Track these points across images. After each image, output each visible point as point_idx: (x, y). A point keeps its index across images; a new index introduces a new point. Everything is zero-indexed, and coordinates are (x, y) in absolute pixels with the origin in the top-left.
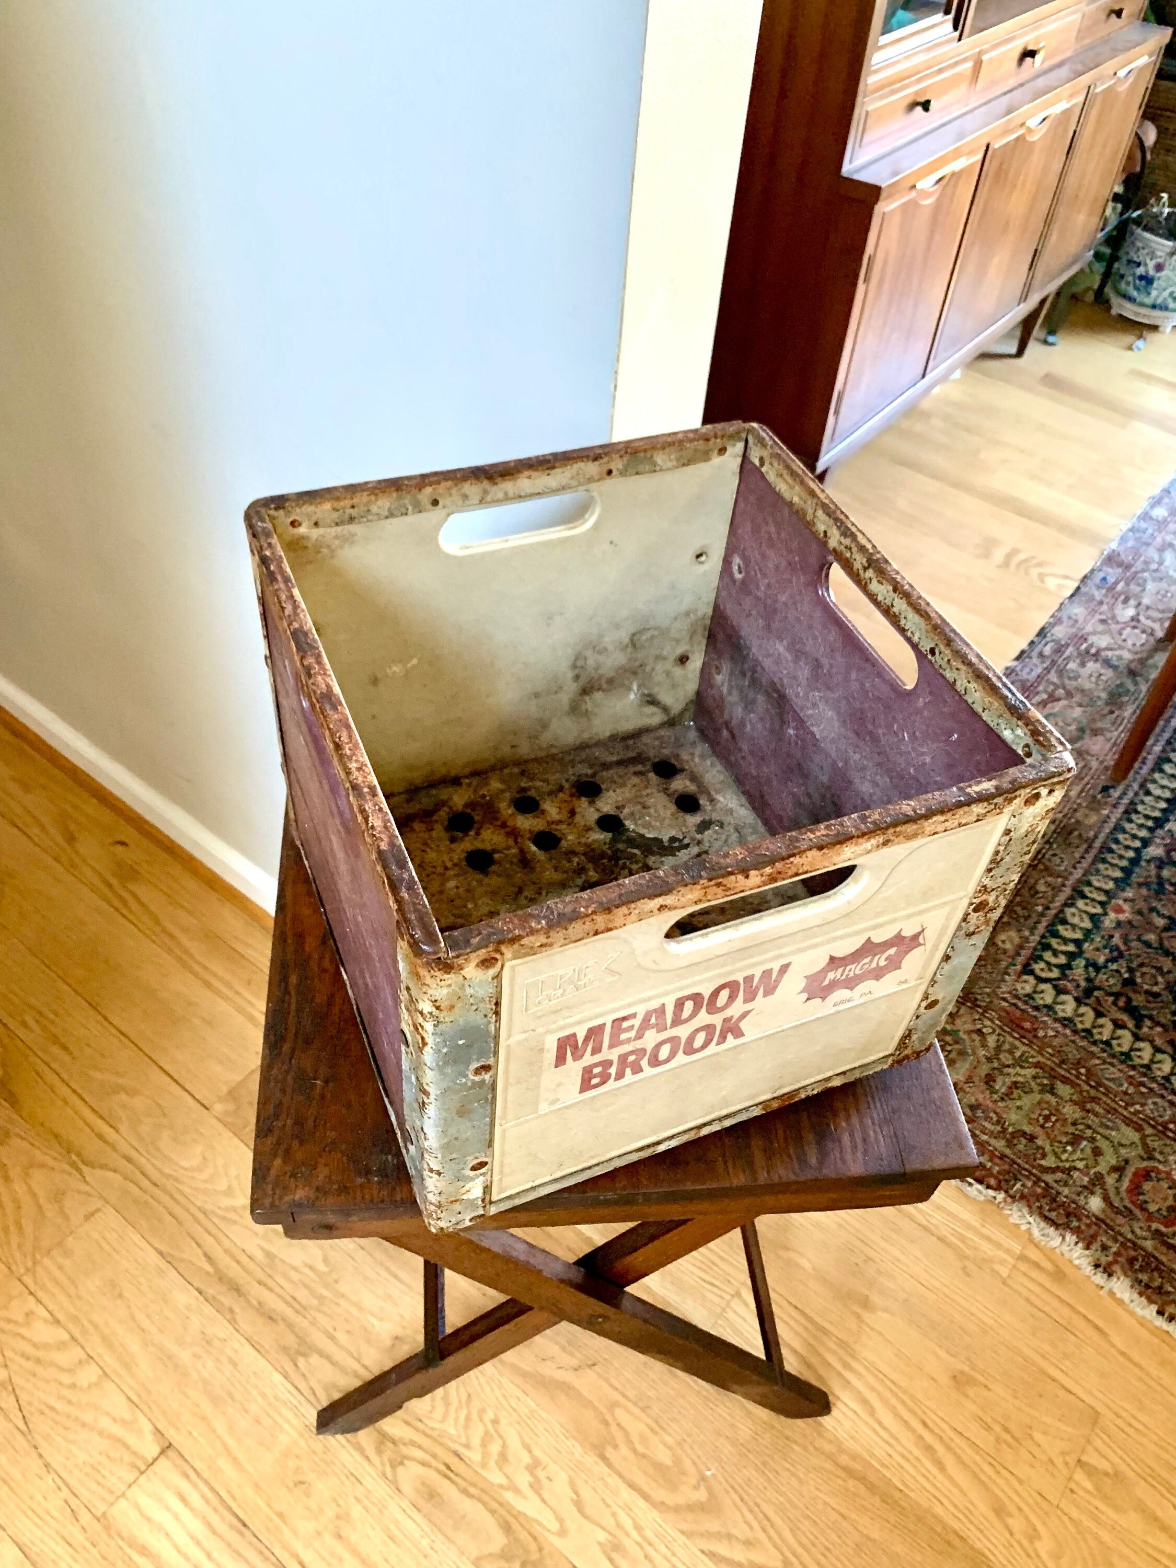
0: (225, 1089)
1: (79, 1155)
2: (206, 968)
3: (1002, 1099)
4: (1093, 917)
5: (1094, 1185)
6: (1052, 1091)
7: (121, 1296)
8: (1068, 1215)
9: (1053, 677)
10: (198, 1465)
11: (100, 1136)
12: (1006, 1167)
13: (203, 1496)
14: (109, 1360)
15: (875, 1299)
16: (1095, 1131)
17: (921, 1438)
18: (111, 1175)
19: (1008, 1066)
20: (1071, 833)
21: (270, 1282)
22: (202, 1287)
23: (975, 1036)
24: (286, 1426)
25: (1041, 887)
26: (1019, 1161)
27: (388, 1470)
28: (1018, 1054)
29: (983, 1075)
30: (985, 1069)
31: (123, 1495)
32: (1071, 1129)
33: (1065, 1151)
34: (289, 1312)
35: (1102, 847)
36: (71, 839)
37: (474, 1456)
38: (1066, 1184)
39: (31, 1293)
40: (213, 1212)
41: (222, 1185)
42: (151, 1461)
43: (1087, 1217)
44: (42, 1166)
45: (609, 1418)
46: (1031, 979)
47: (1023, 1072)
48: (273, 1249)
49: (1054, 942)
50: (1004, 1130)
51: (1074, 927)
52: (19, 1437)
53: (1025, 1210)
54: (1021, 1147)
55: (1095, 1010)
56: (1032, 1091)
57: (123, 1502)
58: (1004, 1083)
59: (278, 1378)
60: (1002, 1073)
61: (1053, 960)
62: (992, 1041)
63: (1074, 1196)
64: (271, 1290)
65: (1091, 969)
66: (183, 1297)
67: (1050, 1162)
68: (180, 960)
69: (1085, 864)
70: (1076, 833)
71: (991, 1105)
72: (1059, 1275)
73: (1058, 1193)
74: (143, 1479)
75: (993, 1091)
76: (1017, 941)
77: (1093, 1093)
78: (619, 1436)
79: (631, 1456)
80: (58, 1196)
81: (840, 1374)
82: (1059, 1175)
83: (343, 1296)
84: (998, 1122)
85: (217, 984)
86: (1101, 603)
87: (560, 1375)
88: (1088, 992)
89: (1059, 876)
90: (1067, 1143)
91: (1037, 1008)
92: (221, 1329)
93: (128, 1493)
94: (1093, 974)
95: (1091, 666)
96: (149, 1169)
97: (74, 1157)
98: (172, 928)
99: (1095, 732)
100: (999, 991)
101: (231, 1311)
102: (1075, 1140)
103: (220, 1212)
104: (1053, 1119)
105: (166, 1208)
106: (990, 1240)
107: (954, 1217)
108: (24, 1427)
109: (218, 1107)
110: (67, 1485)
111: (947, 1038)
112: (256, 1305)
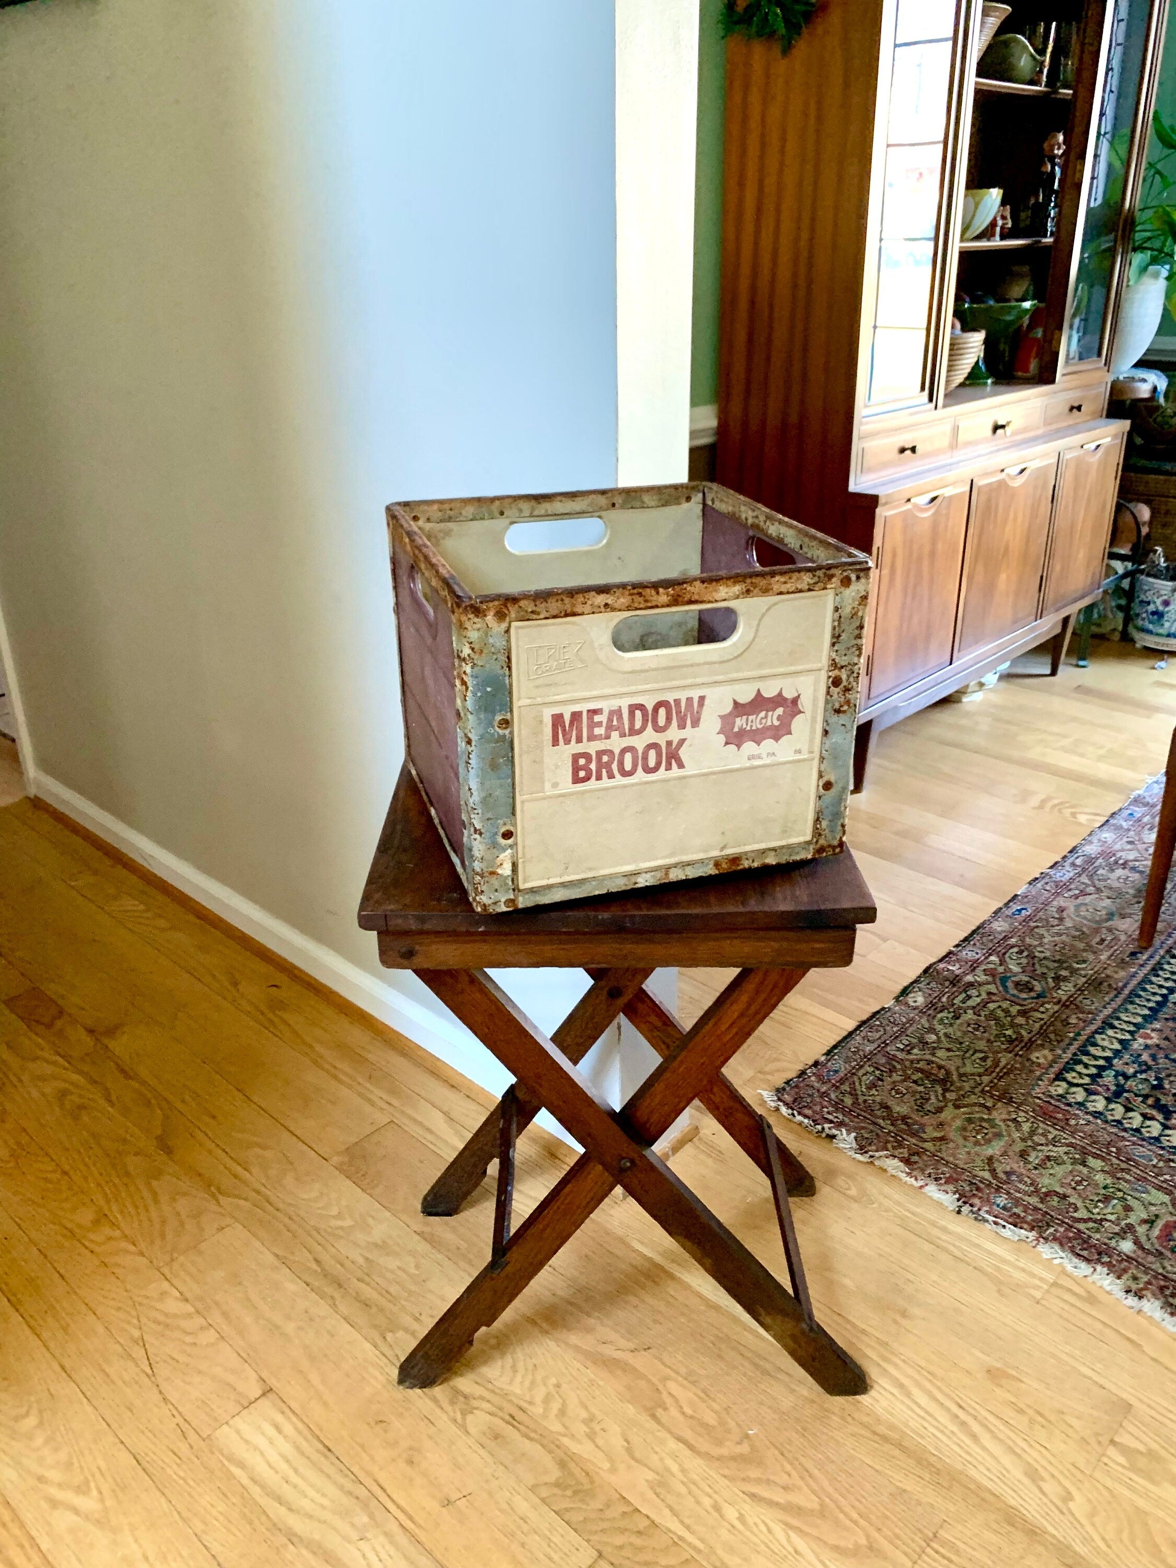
0: (343, 1147)
1: (219, 1189)
2: (334, 1066)
3: (1036, 1168)
4: (1121, 1042)
5: (1125, 1232)
6: (1084, 1163)
7: (240, 1284)
8: (1100, 1254)
9: (1084, 879)
10: (294, 1405)
11: (236, 1176)
12: (1039, 1216)
13: (296, 1428)
14: (225, 1328)
15: (915, 1311)
16: (1124, 1193)
17: (957, 1417)
18: (242, 1202)
19: (1042, 1145)
20: (1101, 984)
21: (367, 1278)
22: (309, 1280)
23: (1010, 1123)
24: (372, 1380)
25: (1073, 1020)
26: (1052, 1213)
27: (459, 1417)
28: (1050, 1137)
29: (1017, 1151)
30: (1019, 1146)
31: (227, 1423)
32: (1103, 1191)
33: (1096, 1207)
34: (383, 1302)
35: (1131, 993)
36: (235, 984)
37: (538, 1410)
38: (1098, 1231)
39: (167, 1279)
40: (325, 1231)
41: (334, 1211)
42: (253, 1399)
43: (1119, 1255)
44: (185, 1194)
45: (660, 1387)
46: (1064, 1085)
47: (1056, 1149)
48: (372, 1257)
49: (1085, 1059)
50: (1037, 1191)
51: (1104, 1048)
52: (146, 1380)
53: (1057, 1247)
54: (1055, 1204)
55: (1124, 1106)
56: (1064, 1163)
57: (226, 1428)
58: (1037, 1157)
59: (367, 1346)
60: (1034, 1149)
61: (1085, 1071)
62: (1026, 1127)
63: (1107, 1241)
64: (368, 1284)
65: (1120, 1078)
66: (292, 1286)
67: (1082, 1214)
68: (315, 1062)
69: (1114, 1005)
70: (1105, 984)
71: (1024, 1172)
72: (1091, 1299)
73: (1090, 1237)
74: (245, 1412)
75: (1027, 1162)
76: (1050, 1058)
77: (1124, 1166)
78: (669, 1401)
79: (681, 1418)
80: (197, 1215)
81: (879, 1365)
82: (1091, 1225)
83: (430, 1291)
84: (1032, 1184)
85: (342, 1077)
86: (1129, 830)
87: (618, 1355)
88: (1118, 1094)
89: (1089, 1013)
90: (1099, 1201)
91: (1069, 1105)
92: (323, 1308)
93: (231, 1422)
94: (1122, 1082)
95: (1120, 872)
96: (273, 1199)
97: (213, 1190)
98: (310, 1041)
99: (1123, 917)
100: (1033, 1093)
101: (333, 1298)
102: (1107, 1199)
103: (329, 1230)
104: (1085, 1183)
105: (285, 1226)
106: (1024, 1270)
107: (990, 1253)
108: (150, 1372)
109: (335, 1160)
110: (180, 1414)
111: (984, 1124)
112: (354, 1294)
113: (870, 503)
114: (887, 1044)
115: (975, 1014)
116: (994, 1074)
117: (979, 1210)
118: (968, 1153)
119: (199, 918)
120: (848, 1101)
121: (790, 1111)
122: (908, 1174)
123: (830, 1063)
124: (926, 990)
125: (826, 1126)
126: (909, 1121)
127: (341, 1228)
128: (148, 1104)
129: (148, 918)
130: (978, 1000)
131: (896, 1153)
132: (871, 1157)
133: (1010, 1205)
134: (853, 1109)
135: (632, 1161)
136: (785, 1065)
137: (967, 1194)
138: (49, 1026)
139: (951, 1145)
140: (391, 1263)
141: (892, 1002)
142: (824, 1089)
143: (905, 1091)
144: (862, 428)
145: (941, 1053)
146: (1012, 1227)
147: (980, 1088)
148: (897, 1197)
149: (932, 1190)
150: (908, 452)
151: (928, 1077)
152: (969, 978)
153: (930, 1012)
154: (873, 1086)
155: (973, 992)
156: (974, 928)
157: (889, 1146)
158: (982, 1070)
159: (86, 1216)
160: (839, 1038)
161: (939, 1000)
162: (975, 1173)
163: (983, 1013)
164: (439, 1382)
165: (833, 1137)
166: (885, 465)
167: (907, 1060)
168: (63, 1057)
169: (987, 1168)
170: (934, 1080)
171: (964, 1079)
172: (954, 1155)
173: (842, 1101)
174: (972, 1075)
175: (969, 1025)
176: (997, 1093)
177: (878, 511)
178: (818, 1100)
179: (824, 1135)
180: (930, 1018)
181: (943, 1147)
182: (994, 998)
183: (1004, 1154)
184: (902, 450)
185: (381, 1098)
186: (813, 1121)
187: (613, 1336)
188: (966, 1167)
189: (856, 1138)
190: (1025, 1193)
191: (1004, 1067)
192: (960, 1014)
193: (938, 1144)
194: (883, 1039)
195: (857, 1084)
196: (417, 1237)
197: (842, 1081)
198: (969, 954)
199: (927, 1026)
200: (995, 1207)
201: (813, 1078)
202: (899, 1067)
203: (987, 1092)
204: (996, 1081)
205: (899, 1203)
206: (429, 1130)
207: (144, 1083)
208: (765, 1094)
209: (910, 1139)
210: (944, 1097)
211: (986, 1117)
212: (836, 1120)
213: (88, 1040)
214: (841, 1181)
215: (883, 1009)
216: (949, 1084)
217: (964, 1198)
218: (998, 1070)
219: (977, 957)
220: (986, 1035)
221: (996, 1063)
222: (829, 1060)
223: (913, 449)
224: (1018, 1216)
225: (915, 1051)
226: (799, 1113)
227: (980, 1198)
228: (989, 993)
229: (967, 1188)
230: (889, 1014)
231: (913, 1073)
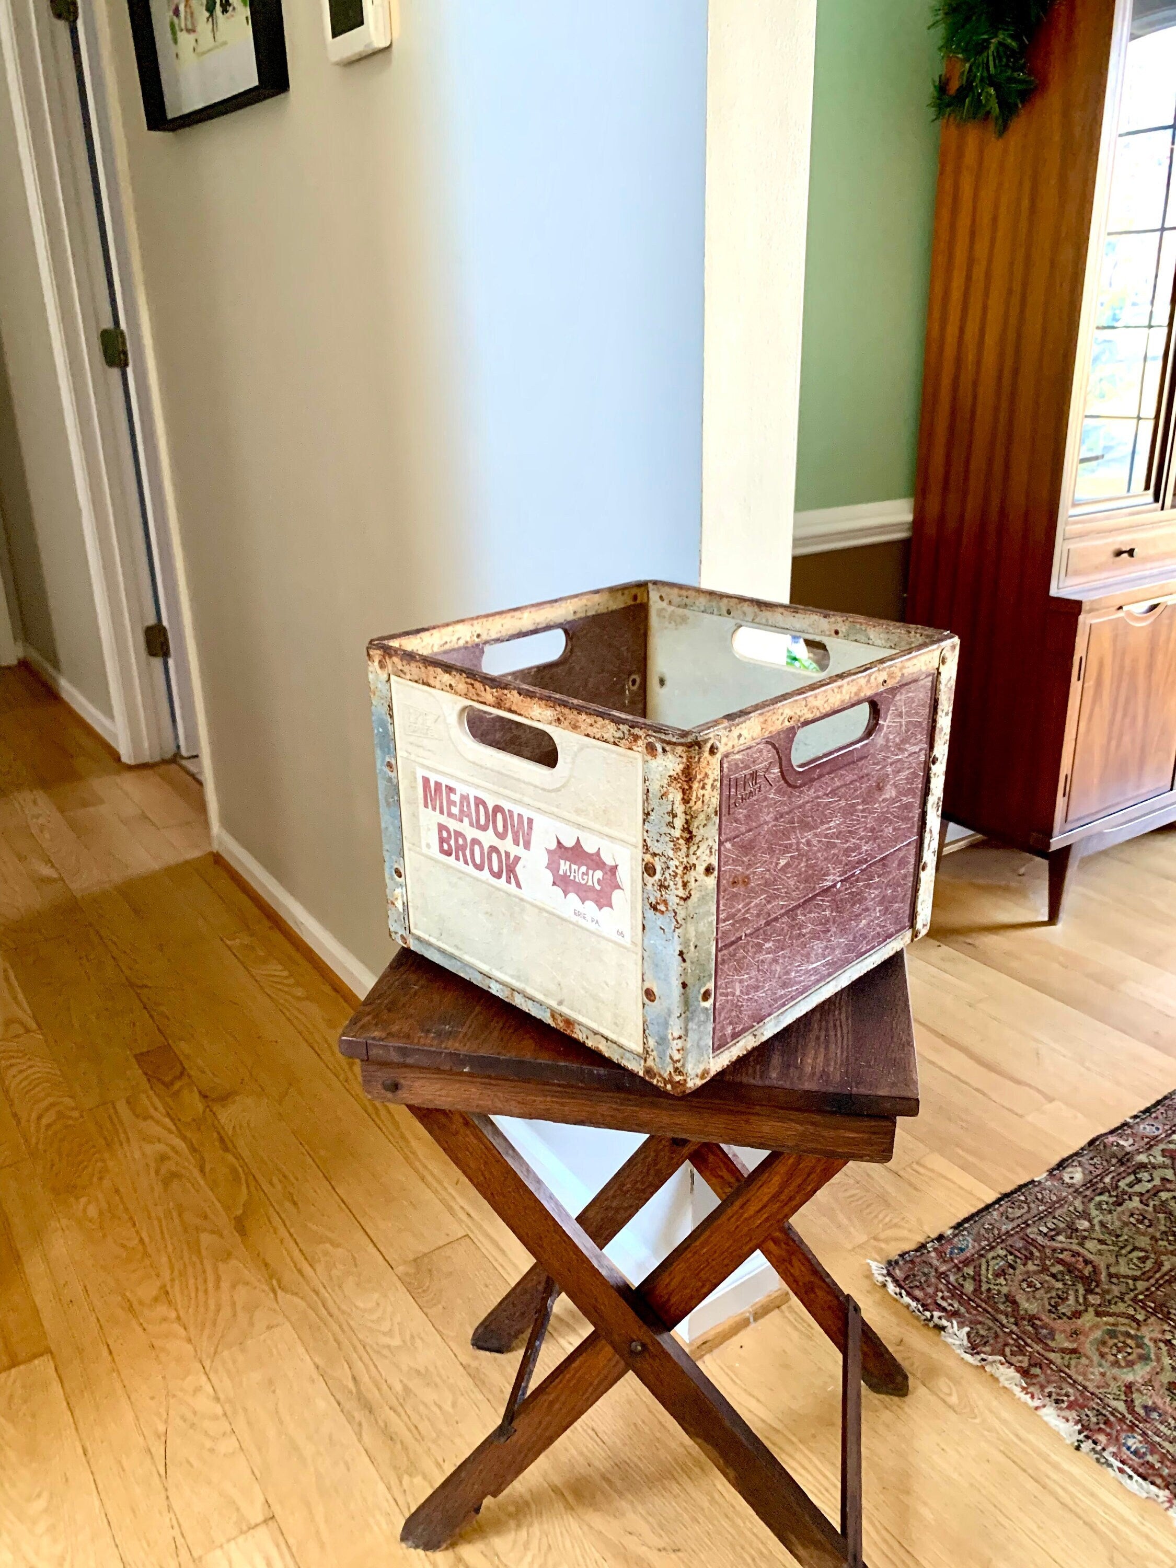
0: (411, 1257)
1: (279, 1282)
2: (425, 1167)
7: (274, 1392)
10: (291, 1541)
11: (300, 1271)
14: (246, 1437)
18: (298, 1301)
21: (400, 1409)
22: (342, 1401)
23: (1162, 1345)
24: (376, 1528)
29: (1165, 1381)
30: (1169, 1376)
31: (221, 1546)
34: (410, 1440)
39: (206, 1373)
40: (371, 1347)
41: (385, 1326)
42: (253, 1523)
44: (247, 1283)
48: (410, 1385)
52: (158, 1480)
57: (219, 1553)
59: (381, 1487)
64: (399, 1416)
66: (323, 1403)
68: (406, 1158)
71: (1170, 1410)
74: (241, 1539)
80: (251, 1308)
83: (460, 1435)
85: (429, 1178)
87: (642, 1551)
92: (348, 1436)
93: (225, 1546)
96: (330, 1303)
97: (274, 1282)
98: (408, 1135)
101: (360, 1424)
103: (375, 1346)
105: (334, 1335)
106: (1147, 1537)
107: (1107, 1507)
108: (162, 1472)
109: (400, 1269)
110: (180, 1526)
111: (1129, 1341)
112: (382, 1425)
113: (1073, 608)
114: (1028, 1225)
115: (1141, 1202)
116: (1152, 1281)
117: (1104, 1449)
118: (1103, 1375)
119: (336, 990)
120: (969, 1287)
121: (898, 1290)
122: (1023, 1389)
123: (956, 1239)
124: (1087, 1166)
125: (937, 1314)
126: (1037, 1322)
127: (389, 1347)
128: (236, 1179)
129: (289, 986)
130: (1150, 1186)
131: (1014, 1360)
132: (983, 1360)
133: (1143, 1450)
134: (972, 1297)
135: (644, 1346)
136: (904, 1233)
137: (1092, 1426)
138: (168, 1085)
139: (1084, 1360)
140: (429, 1395)
141: (1045, 1175)
142: (943, 1268)
143: (1039, 1285)
144: (1068, 528)
145: (1091, 1245)
146: (1140, 1480)
147: (1132, 1294)
148: (1005, 1415)
149: (1050, 1414)
150: (1125, 555)
151: (1070, 1272)
152: (1142, 1158)
153: (1088, 1193)
154: (1001, 1273)
155: (1145, 1176)
156: (1160, 1098)
157: (1007, 1350)
158: (1138, 1273)
159: (147, 1291)
160: (974, 1210)
161: (1101, 1180)
162: (1106, 1400)
163: (1151, 1203)
164: (444, 1546)
165: (943, 1328)
166: (1098, 568)
167: (1049, 1247)
168: (172, 1120)
169: (1123, 1397)
170: (1076, 1276)
171: (1115, 1280)
172: (1084, 1375)
173: (962, 1286)
174: (1124, 1277)
175: (1132, 1215)
176: (1153, 1305)
177: (1081, 618)
178: (933, 1280)
179: (931, 1324)
180: (1086, 1200)
181: (1073, 1362)
182: (1168, 1186)
183: (1148, 1383)
184: (1119, 553)
185: (462, 1208)
186: (923, 1305)
187: (642, 1526)
188: (1097, 1391)
189: (968, 1334)
190: (1166, 1438)
191: (1166, 1274)
192: (1124, 1200)
193: (1067, 1357)
194: (1025, 1218)
195: (984, 1267)
196: (461, 1369)
197: (966, 1263)
198: (1147, 1128)
199: (1080, 1209)
200: (1124, 1449)
201: (933, 1254)
202: (1037, 1254)
203: (1141, 1301)
204: (1153, 1289)
205: (1004, 1422)
206: (502, 1251)
207: (238, 1157)
208: (874, 1265)
209: (1035, 1346)
210: (1085, 1298)
211: (1132, 1332)
212: (949, 1308)
213: (200, 1106)
214: (943, 1384)
215: (1032, 1182)
216: (1094, 1284)
217: (1087, 1431)
218: (1158, 1275)
219: (1157, 1133)
220: (1150, 1230)
221: (1159, 1265)
222: (955, 1236)
223: (1131, 552)
224: (1152, 1466)
225: (1061, 1238)
226: (908, 1294)
227: (1108, 1435)
228: (1164, 1180)
229: (1094, 1420)
230: (1037, 1189)
231: (1053, 1265)
